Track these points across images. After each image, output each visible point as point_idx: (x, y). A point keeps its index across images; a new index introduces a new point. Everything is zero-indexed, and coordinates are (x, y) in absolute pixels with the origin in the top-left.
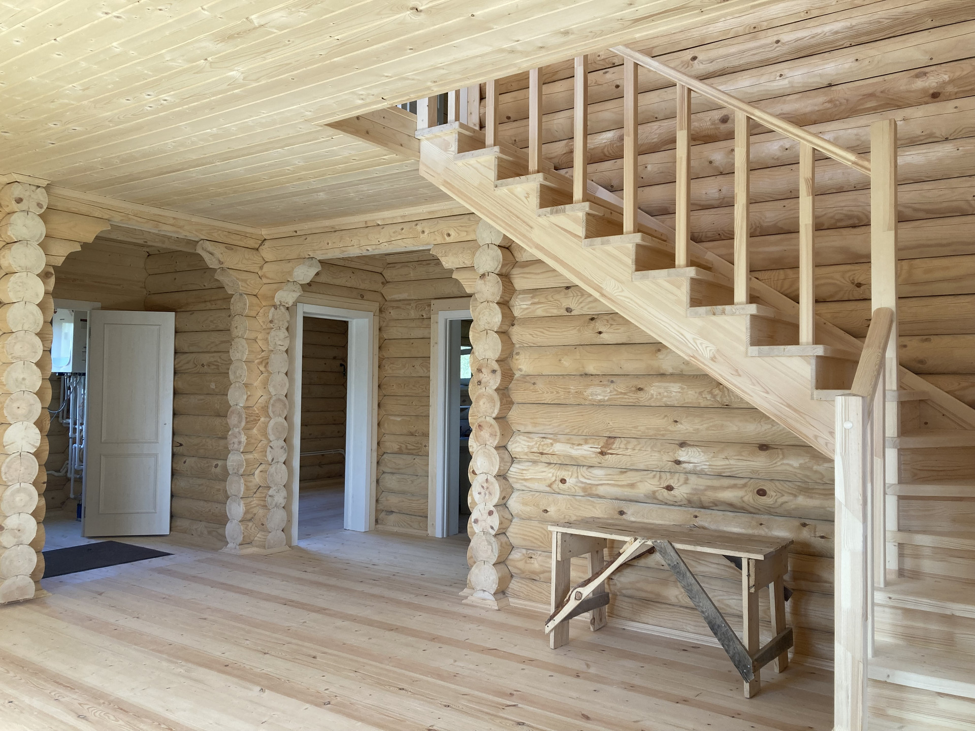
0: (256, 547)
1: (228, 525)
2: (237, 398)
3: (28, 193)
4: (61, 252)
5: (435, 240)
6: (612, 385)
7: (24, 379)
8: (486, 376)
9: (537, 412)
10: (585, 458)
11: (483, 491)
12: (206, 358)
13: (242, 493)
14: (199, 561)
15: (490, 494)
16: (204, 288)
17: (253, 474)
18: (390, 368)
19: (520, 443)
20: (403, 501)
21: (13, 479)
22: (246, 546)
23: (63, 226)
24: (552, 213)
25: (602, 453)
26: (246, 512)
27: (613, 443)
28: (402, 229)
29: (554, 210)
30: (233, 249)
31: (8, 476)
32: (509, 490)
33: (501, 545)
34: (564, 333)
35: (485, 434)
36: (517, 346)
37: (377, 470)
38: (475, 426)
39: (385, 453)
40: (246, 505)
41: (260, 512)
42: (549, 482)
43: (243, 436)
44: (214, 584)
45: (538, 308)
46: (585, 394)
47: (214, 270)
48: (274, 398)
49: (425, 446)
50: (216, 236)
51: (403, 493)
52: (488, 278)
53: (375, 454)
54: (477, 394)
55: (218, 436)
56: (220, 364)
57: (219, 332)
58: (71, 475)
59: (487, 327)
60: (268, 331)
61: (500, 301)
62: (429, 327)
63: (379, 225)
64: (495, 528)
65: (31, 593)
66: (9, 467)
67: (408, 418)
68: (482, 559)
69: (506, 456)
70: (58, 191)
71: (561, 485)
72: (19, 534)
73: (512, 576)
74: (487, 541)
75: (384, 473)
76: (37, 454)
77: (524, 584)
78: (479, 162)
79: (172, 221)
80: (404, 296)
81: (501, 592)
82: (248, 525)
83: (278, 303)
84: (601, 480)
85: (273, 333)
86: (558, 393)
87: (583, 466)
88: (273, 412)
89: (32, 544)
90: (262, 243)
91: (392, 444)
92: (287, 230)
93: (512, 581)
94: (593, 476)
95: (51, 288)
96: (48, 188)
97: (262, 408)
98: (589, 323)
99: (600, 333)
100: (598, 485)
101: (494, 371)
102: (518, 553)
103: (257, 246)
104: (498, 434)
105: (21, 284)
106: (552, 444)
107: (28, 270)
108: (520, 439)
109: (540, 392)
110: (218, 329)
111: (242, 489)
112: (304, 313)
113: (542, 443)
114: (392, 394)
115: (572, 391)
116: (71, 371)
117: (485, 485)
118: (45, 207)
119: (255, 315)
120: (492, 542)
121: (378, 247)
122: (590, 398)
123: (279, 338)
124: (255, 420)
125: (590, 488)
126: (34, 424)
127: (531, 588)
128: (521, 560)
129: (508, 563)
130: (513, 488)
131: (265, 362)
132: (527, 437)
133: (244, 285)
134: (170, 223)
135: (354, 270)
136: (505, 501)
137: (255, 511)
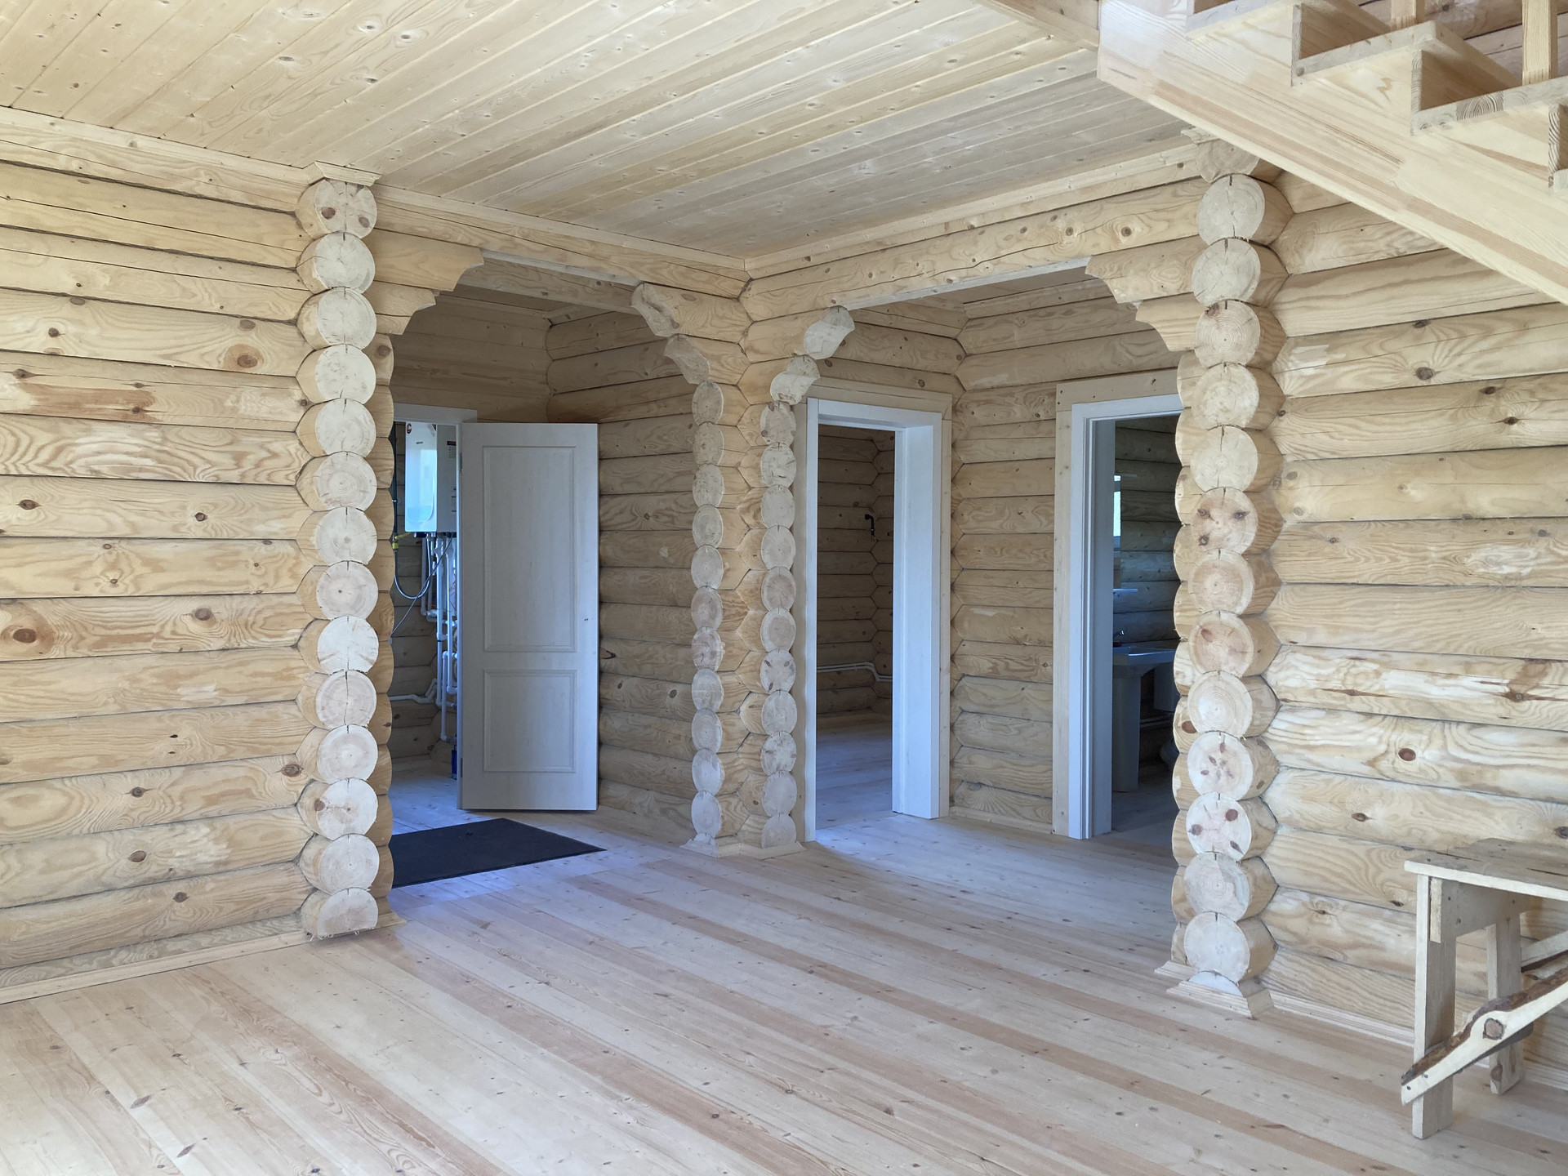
0: (746, 842)
1: (697, 803)
2: (706, 573)
3: (343, 200)
4: (403, 308)
5: (1095, 245)
6: (1543, 543)
7: (347, 540)
8: (1220, 525)
9: (1341, 603)
10: (1465, 705)
11: (1211, 768)
12: (652, 504)
13: (719, 745)
14: (648, 865)
15: (1229, 774)
16: (645, 377)
17: (737, 711)
18: (973, 518)
19: (1296, 668)
20: (1002, 767)
21: (336, 719)
22: (729, 840)
23: (406, 263)
24: (1461, 115)
25: (1513, 696)
26: (727, 780)
27: (1544, 674)
28: (1024, 230)
29: (1470, 108)
30: (695, 299)
31: (327, 714)
32: (1271, 768)
33: (1255, 884)
34: (1413, 426)
35: (1218, 649)
36: (1289, 459)
37: (951, 706)
38: (1193, 633)
39: (964, 675)
40: (727, 766)
41: (751, 779)
42: (1370, 755)
43: (718, 642)
44: (678, 918)
45: (1347, 372)
46: (1469, 561)
47: (664, 340)
48: (771, 574)
49: (1045, 665)
50: (666, 276)
51: (1002, 750)
52: (1224, 313)
53: (947, 678)
54: (1199, 563)
55: (676, 642)
56: (675, 514)
57: (672, 457)
58: (442, 703)
59: (1223, 420)
60: (760, 451)
61: (1254, 362)
62: (1051, 436)
63: (972, 228)
64: (1241, 847)
65: (371, 921)
66: (329, 698)
67: (1009, 613)
68: (1210, 908)
69: (1266, 697)
70: (397, 195)
71: (1401, 764)
72: (348, 815)
73: (1276, 946)
74: (1223, 872)
75: (963, 711)
76: (373, 675)
77: (1304, 965)
78: (1251, 27)
79: (589, 248)
80: (1002, 379)
81: (1254, 980)
82: (730, 803)
83: (776, 398)
84: (1508, 756)
85: (768, 454)
86: (1394, 560)
87: (1459, 723)
88: (770, 600)
89: (370, 835)
90: (746, 286)
91: (978, 660)
92: (790, 256)
93: (1277, 957)
94: (1486, 745)
95: (388, 375)
96: (376, 188)
97: (751, 591)
98: (1479, 400)
99: (1511, 421)
100: (1498, 767)
101: (1240, 515)
102: (1291, 901)
103: (737, 292)
104: (1251, 649)
105: (336, 368)
106: (1378, 674)
107: (347, 341)
108: (1297, 660)
109: (1351, 559)
110: (673, 450)
111: (719, 738)
112: (821, 417)
113: (1353, 670)
114: (977, 567)
115: (1433, 555)
116: (435, 530)
117: (1218, 756)
118: (372, 225)
119: (735, 423)
120: (1234, 874)
121: (972, 272)
122: (1482, 570)
123: (777, 462)
124: (739, 614)
125: (1479, 772)
126: (367, 620)
127: (1323, 976)
128: (1296, 916)
129: (1266, 918)
130: (1277, 763)
131: (755, 508)
132: (1314, 657)
133: (715, 365)
134: (586, 250)
135: (907, 334)
136: (1261, 791)
137: (741, 777)
